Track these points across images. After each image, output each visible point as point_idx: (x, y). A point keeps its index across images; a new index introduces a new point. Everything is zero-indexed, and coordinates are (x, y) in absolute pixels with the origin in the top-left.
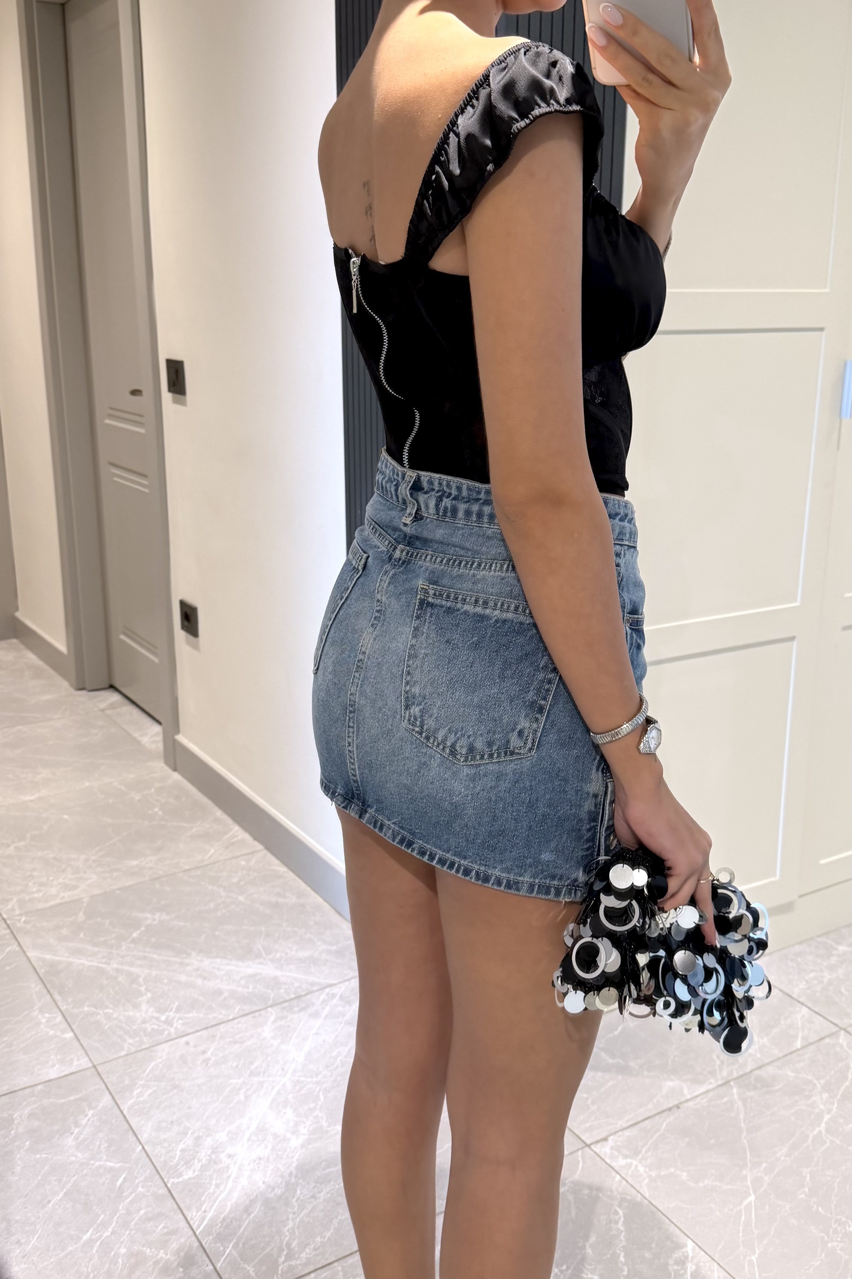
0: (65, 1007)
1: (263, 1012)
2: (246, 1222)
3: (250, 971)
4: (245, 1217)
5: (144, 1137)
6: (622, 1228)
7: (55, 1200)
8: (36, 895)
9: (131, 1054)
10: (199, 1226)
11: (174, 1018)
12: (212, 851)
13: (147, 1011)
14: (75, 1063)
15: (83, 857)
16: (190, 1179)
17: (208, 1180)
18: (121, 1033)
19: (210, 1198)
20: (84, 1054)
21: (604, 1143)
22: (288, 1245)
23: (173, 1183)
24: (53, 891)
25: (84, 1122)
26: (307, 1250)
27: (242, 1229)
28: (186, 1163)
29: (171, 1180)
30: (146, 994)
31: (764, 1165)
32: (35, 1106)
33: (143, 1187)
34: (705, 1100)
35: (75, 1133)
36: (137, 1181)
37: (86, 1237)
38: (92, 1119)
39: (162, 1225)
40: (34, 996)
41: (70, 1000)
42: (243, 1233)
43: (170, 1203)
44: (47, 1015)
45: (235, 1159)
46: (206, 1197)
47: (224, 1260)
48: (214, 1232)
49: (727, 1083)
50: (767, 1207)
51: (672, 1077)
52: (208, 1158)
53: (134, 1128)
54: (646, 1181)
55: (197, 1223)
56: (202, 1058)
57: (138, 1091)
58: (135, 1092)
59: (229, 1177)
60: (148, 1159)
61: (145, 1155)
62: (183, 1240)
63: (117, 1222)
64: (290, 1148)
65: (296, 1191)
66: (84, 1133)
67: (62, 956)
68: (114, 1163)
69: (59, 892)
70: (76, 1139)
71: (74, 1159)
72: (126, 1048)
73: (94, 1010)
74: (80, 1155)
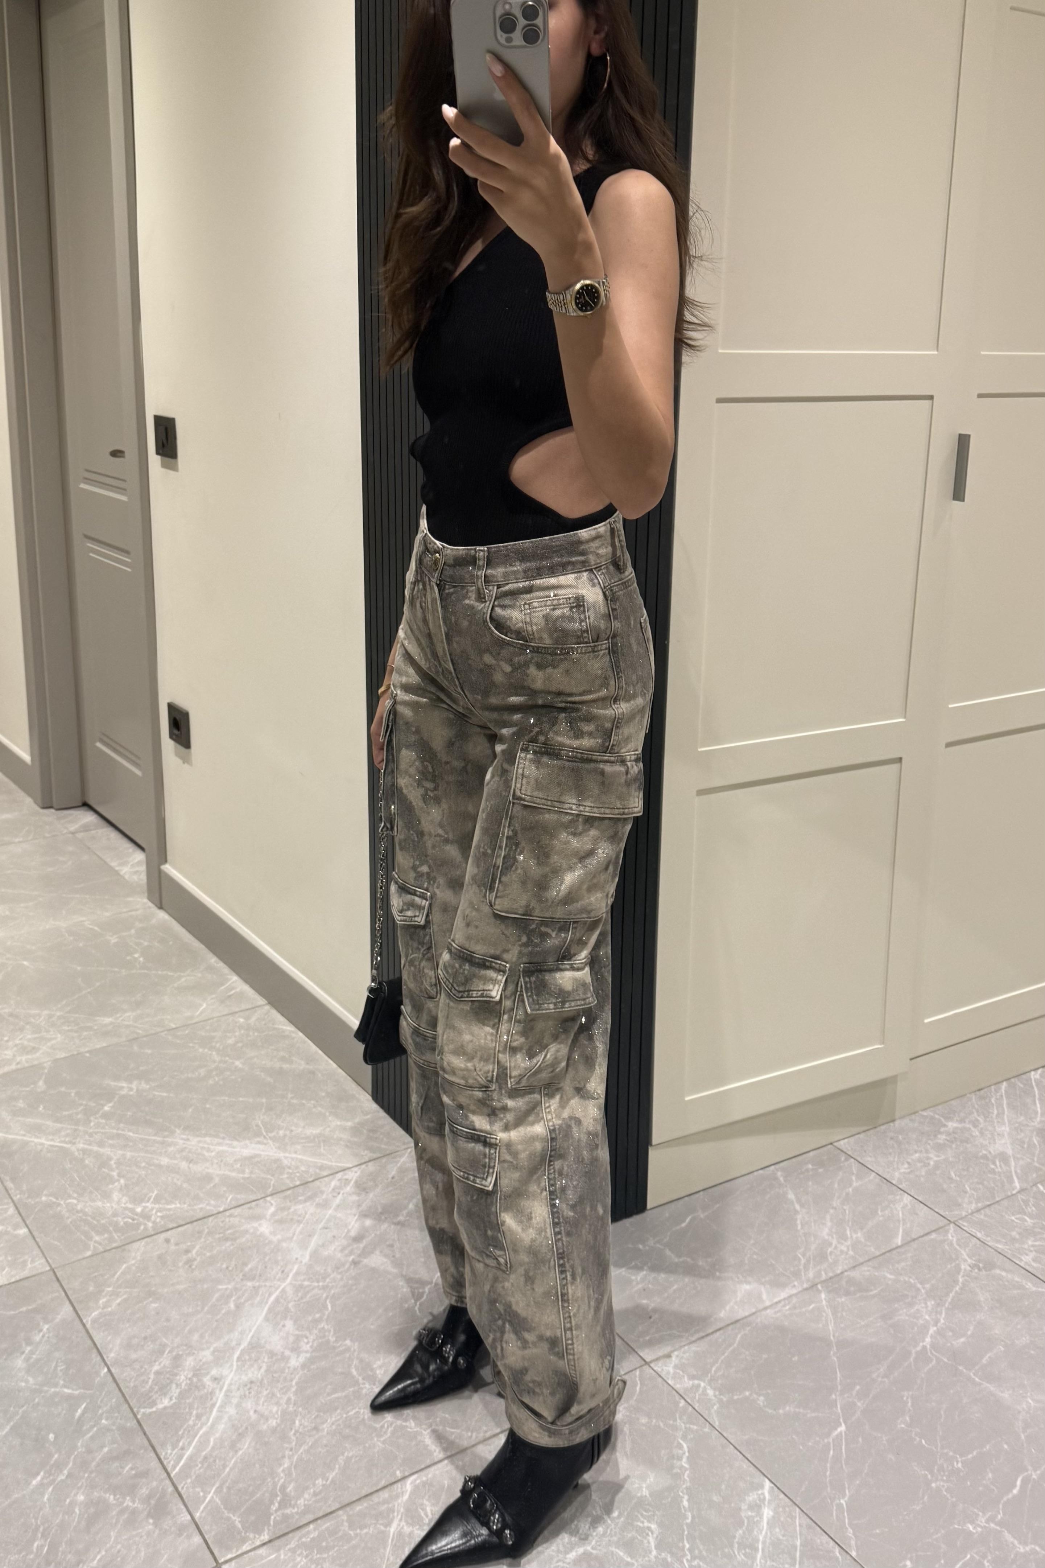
0: (18, 1196)
1: (261, 1201)
2: (233, 1462)
3: (246, 1152)
4: (231, 1455)
5: (111, 1356)
6: (687, 1466)
9: (97, 1254)
10: (174, 1467)
11: (152, 1209)
12: (205, 1005)
13: (119, 1202)
14: (29, 1266)
15: (46, 1012)
16: (165, 1408)
17: (187, 1410)
18: (86, 1228)
19: (189, 1431)
20: (41, 1255)
21: (668, 1360)
22: (283, 1488)
23: (144, 1414)
25: (37, 1338)
26: (306, 1496)
27: (227, 1470)
28: (161, 1389)
29: (142, 1410)
30: (118, 1180)
31: (858, 1387)
33: (107, 1420)
34: (787, 1307)
35: (27, 1351)
36: (100, 1411)
37: (34, 1482)
38: (47, 1336)
39: (130, 1466)
41: (25, 1188)
42: (229, 1474)
43: (140, 1439)
45: (221, 1383)
46: (185, 1430)
47: (205, 1508)
48: (192, 1473)
49: (814, 1286)
50: (860, 1439)
51: (750, 1279)
52: (188, 1382)
53: (99, 1346)
54: (715, 1407)
55: (172, 1462)
56: (184, 1258)
57: (104, 1300)
58: (101, 1302)
59: (213, 1405)
60: (114, 1385)
61: (110, 1379)
62: (154, 1484)
63: (74, 1464)
64: (289, 1368)
65: (294, 1423)
66: (36, 1353)
67: (17, 1134)
68: (73, 1390)
69: (14, 1056)
70: (27, 1360)
71: (23, 1384)
72: (92, 1247)
73: (54, 1200)
74: (31, 1380)
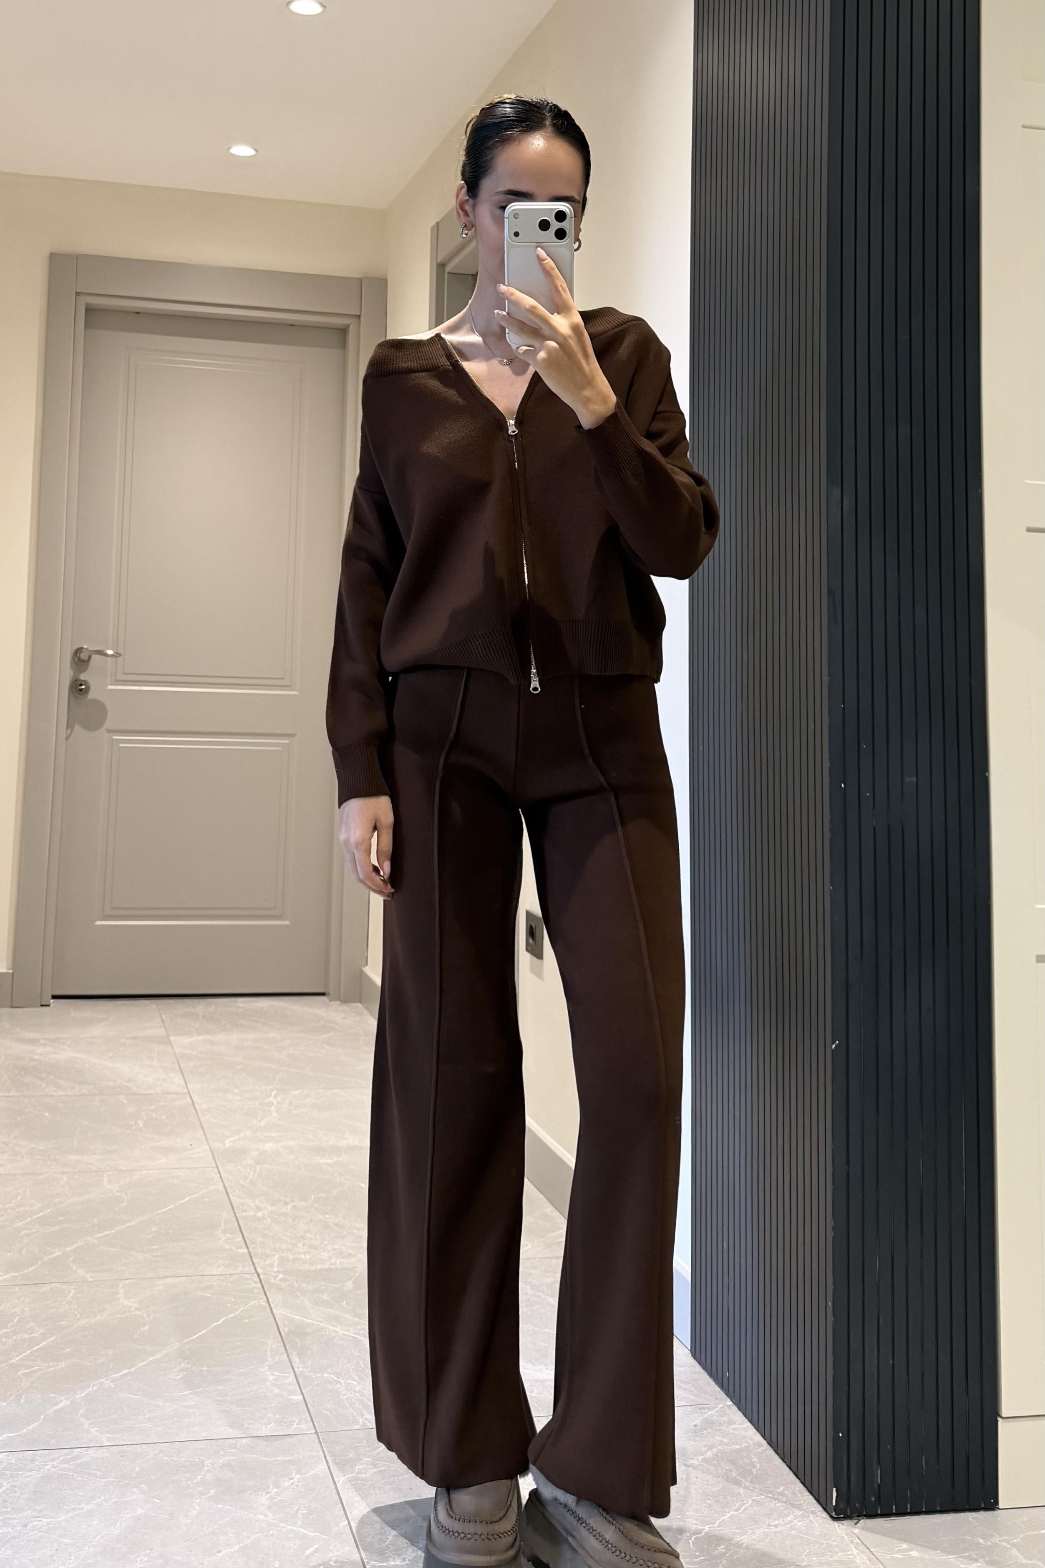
0: (301, 1369)
5: (354, 1513)
7: (226, 1551)
8: (303, 1256)
14: (296, 1426)
20: (309, 1418)
24: (325, 1255)
25: (286, 1484)
28: (397, 1550)
32: (232, 1458)
35: (273, 1492)
38: (297, 1484)
40: (268, 1352)
41: (310, 1363)
44: (277, 1374)
53: (345, 1502)
57: (362, 1467)
58: (357, 1467)
66: (282, 1495)
67: (313, 1320)
68: (309, 1532)
69: (330, 1257)
70: (272, 1498)
71: (262, 1517)
72: (361, 1422)
73: (335, 1378)
74: (270, 1515)
